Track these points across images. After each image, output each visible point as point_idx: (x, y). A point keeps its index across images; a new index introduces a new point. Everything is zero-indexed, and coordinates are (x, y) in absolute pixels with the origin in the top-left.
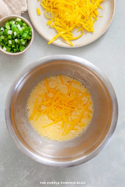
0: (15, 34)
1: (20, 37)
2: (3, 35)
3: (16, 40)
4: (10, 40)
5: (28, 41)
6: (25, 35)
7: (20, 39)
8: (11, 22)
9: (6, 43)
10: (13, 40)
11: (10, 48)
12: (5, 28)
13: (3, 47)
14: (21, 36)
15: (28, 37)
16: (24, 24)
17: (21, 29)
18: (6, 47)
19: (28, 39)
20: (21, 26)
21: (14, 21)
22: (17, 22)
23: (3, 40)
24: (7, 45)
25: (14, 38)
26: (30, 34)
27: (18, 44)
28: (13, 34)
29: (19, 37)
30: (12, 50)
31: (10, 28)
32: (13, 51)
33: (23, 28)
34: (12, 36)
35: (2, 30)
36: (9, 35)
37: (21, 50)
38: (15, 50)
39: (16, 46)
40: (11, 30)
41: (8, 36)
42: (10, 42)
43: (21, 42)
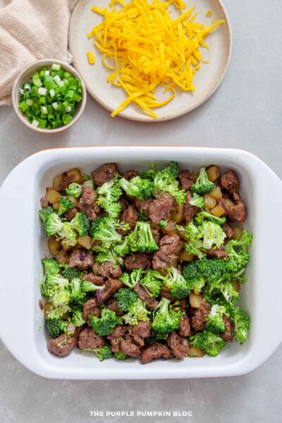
0: (52, 93)
1: (61, 98)
2: (30, 98)
3: (55, 105)
4: (43, 105)
5: (77, 105)
6: (71, 94)
7: (62, 101)
8: (42, 73)
9: (37, 112)
10: (49, 106)
11: (45, 121)
12: (32, 85)
13: (31, 120)
14: (63, 97)
15: (77, 96)
16: (67, 75)
17: (62, 84)
18: (37, 120)
19: (76, 102)
20: (62, 78)
21: (47, 70)
22: (53, 72)
23: (30, 107)
24: (39, 115)
25: (50, 100)
26: (79, 90)
27: (58, 112)
28: (49, 95)
30: (49, 124)
31: (41, 84)
32: (52, 125)
33: (66, 81)
34: (47, 99)
35: (27, 90)
36: (42, 96)
37: (65, 122)
38: (54, 123)
39: (55, 117)
40: (42, 86)
41: (38, 99)
43: (63, 107)
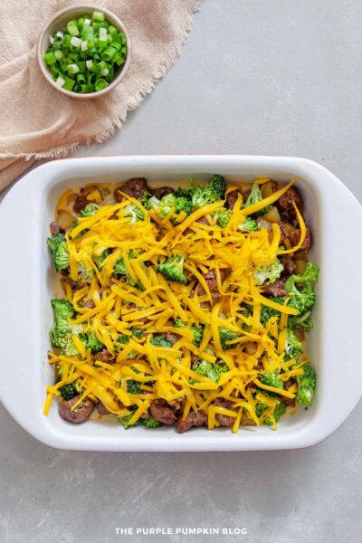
0: (85, 46)
2: (61, 50)
3: (89, 64)
4: (74, 62)
5: (117, 69)
6: (111, 52)
7: (99, 61)
8: (81, 21)
9: (65, 68)
10: (81, 63)
11: (73, 82)
12: (66, 33)
13: (56, 76)
14: (100, 54)
15: (118, 57)
16: (112, 29)
18: (64, 78)
19: (115, 64)
21: (89, 18)
22: (95, 22)
23: (58, 61)
25: (82, 56)
26: (124, 50)
27: (91, 73)
29: (97, 57)
31: (77, 33)
32: (80, 89)
33: (110, 37)
35: (59, 39)
36: (74, 48)
37: (97, 88)
38: (83, 86)
39: (86, 79)
40: (79, 36)
41: (70, 51)
43: (99, 69)
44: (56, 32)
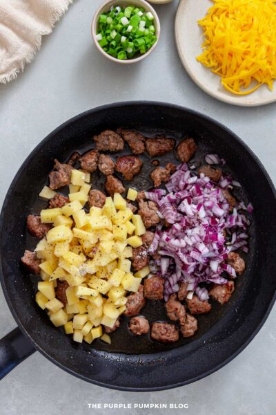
0: (130, 28)
2: (113, 18)
3: (123, 39)
4: (116, 31)
5: (137, 53)
6: (141, 41)
7: (131, 40)
8: (137, 10)
9: (108, 31)
10: (119, 35)
12: (123, 11)
13: (99, 32)
14: (134, 38)
15: (143, 47)
16: (152, 28)
17: (142, 29)
18: (103, 36)
19: (139, 51)
20: (146, 27)
21: (142, 12)
22: (144, 17)
23: (107, 24)
24: (107, 35)
25: (124, 32)
27: (121, 45)
28: (127, 28)
29: (131, 37)
30: (107, 47)
31: (129, 17)
32: (108, 50)
33: (147, 32)
34: (123, 29)
35: (117, 11)
36: (121, 24)
37: (119, 56)
38: (111, 50)
40: (128, 19)
41: (117, 23)
42: (114, 34)
43: (127, 46)
44: (117, 6)
